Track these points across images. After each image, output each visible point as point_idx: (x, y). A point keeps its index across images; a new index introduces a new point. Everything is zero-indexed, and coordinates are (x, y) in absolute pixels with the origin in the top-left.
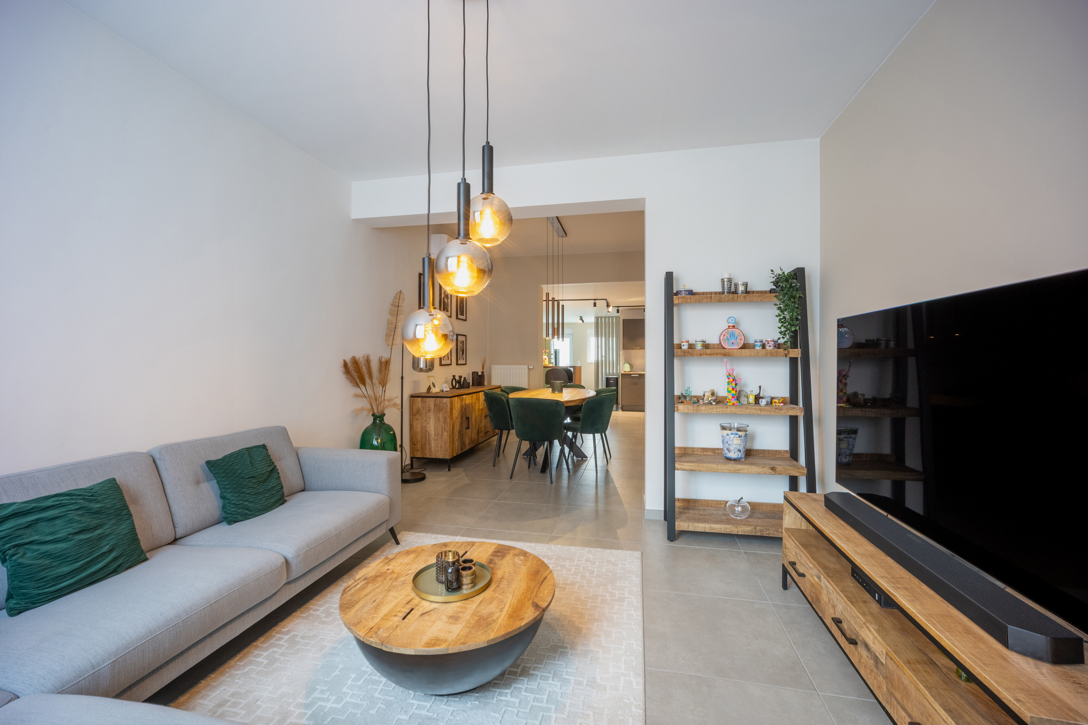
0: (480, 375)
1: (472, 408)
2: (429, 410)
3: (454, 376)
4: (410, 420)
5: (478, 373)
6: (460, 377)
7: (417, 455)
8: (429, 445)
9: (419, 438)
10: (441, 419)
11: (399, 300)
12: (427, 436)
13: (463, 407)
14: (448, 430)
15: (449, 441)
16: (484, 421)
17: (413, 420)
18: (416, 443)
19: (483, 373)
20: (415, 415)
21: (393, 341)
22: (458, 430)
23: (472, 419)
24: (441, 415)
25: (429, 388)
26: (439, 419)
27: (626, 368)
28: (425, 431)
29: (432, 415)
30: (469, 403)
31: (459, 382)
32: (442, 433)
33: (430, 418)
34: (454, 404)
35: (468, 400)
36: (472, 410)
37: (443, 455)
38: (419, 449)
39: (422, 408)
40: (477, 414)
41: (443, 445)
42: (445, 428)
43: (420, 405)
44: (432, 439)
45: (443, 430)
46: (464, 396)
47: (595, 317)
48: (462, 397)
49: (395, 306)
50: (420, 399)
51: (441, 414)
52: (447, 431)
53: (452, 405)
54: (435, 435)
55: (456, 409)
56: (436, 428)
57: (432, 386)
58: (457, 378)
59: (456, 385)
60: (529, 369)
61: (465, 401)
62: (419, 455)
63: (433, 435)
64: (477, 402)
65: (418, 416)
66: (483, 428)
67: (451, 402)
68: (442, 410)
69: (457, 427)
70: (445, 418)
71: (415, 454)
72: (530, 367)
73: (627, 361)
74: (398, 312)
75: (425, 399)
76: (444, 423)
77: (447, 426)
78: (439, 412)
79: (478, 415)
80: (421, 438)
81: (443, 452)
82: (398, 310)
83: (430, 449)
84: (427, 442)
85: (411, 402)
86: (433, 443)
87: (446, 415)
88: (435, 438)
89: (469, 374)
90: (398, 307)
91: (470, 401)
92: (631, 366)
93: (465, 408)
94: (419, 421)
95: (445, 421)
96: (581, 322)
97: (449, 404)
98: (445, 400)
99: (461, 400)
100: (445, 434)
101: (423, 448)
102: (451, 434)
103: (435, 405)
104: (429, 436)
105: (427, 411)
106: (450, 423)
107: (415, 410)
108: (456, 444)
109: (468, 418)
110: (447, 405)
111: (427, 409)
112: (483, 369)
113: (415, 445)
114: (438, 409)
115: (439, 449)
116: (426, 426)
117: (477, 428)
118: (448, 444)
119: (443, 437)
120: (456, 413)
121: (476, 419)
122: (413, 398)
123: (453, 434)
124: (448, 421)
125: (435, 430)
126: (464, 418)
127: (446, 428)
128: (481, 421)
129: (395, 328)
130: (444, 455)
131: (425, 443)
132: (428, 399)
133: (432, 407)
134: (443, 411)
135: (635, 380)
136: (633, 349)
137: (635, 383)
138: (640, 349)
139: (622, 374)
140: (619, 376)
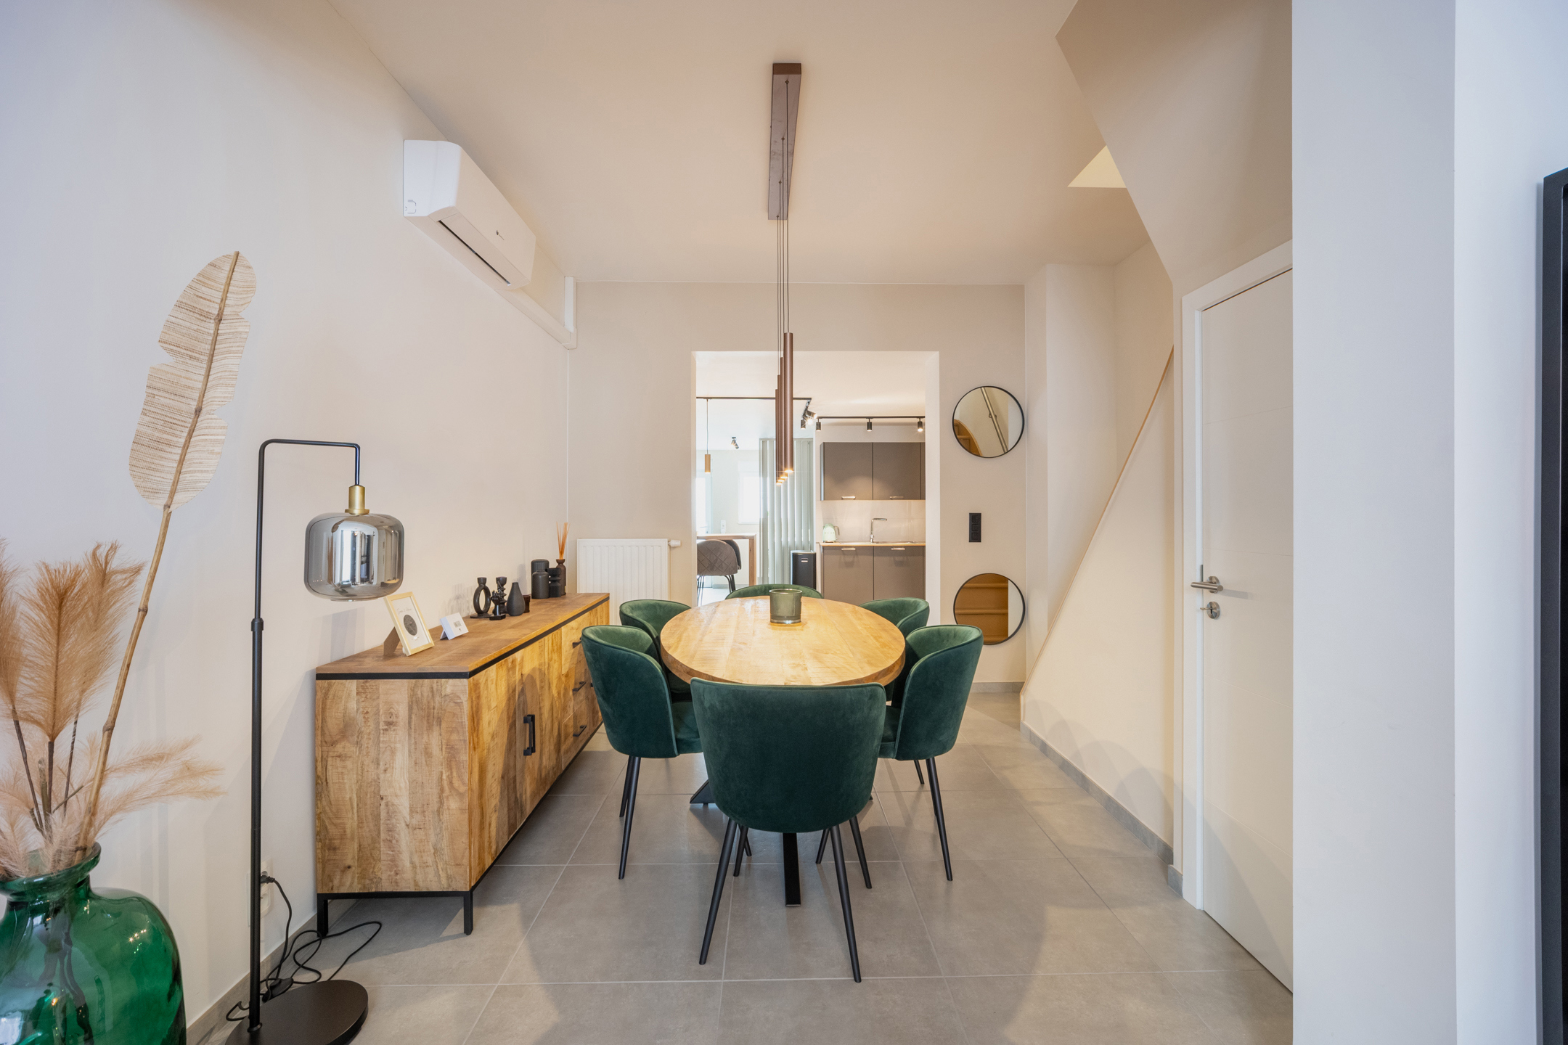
0: (553, 569)
1: (542, 681)
2: (389, 724)
3: (482, 581)
4: (315, 761)
5: (547, 563)
6: (501, 582)
7: (341, 884)
8: (391, 848)
9: (350, 822)
10: (436, 750)
11: (226, 292)
12: (383, 815)
13: (514, 691)
14: (463, 789)
15: (466, 829)
16: (571, 704)
17: (324, 760)
18: (337, 842)
19: (561, 562)
20: (333, 744)
21: (179, 472)
22: (498, 775)
23: (541, 719)
24: (435, 741)
25: (393, 639)
26: (428, 754)
27: (829, 536)
28: (373, 799)
29: (400, 740)
30: (534, 669)
31: (498, 599)
32: (441, 802)
33: (393, 752)
34: (484, 694)
35: (528, 660)
36: (542, 687)
37: (444, 881)
38: (349, 862)
39: (360, 718)
40: (555, 692)
41: (444, 844)
42: (451, 783)
43: (353, 705)
44: (401, 827)
45: (442, 790)
46: (518, 655)
47: (760, 439)
48: (510, 658)
49: (204, 315)
50: (352, 685)
51: (435, 733)
52: (461, 795)
53: (478, 697)
54: (412, 811)
55: (493, 705)
56: (415, 786)
57: (403, 633)
58: (493, 587)
59: (487, 605)
60: (670, 547)
61: (522, 667)
62: (349, 883)
63: (405, 811)
64: (555, 657)
65: (345, 747)
66: (571, 724)
67: (475, 689)
68: (440, 722)
69: (496, 767)
70: (451, 751)
71: (336, 882)
72: (673, 543)
73: (829, 521)
74: (215, 342)
75: (372, 682)
76: (450, 768)
77: (460, 777)
78: (430, 728)
79: (559, 693)
80: (360, 822)
81: (445, 870)
82: (216, 335)
83: (394, 861)
84: (383, 836)
85: (319, 695)
86: (405, 840)
87: (454, 737)
88: (414, 822)
89: (522, 568)
90: (219, 319)
91: (536, 664)
92: (838, 531)
93: (523, 691)
94: (349, 764)
95: (451, 759)
96: (733, 447)
97: (465, 699)
98: (450, 686)
99: (509, 670)
100: (453, 804)
101: (367, 857)
102: (476, 802)
103: (414, 703)
104: (389, 817)
105: (382, 726)
106: (471, 760)
107: (333, 725)
108: (494, 825)
109: (533, 717)
110: (459, 704)
111: (383, 718)
112: (561, 553)
113: (335, 849)
114: (427, 717)
115: (430, 860)
116: (377, 782)
117: (556, 733)
118: (465, 839)
119: (445, 817)
120: (493, 720)
121: (552, 708)
122: (325, 683)
123: (481, 796)
124: (464, 757)
125: (412, 793)
126: (519, 723)
127: (456, 783)
128: (564, 709)
129: (198, 411)
130: (449, 878)
131: (375, 840)
132: (383, 685)
133: (402, 710)
134: (444, 725)
135: (849, 559)
136: (842, 499)
137: (849, 565)
138: (854, 499)
139: (824, 547)
140: (817, 550)
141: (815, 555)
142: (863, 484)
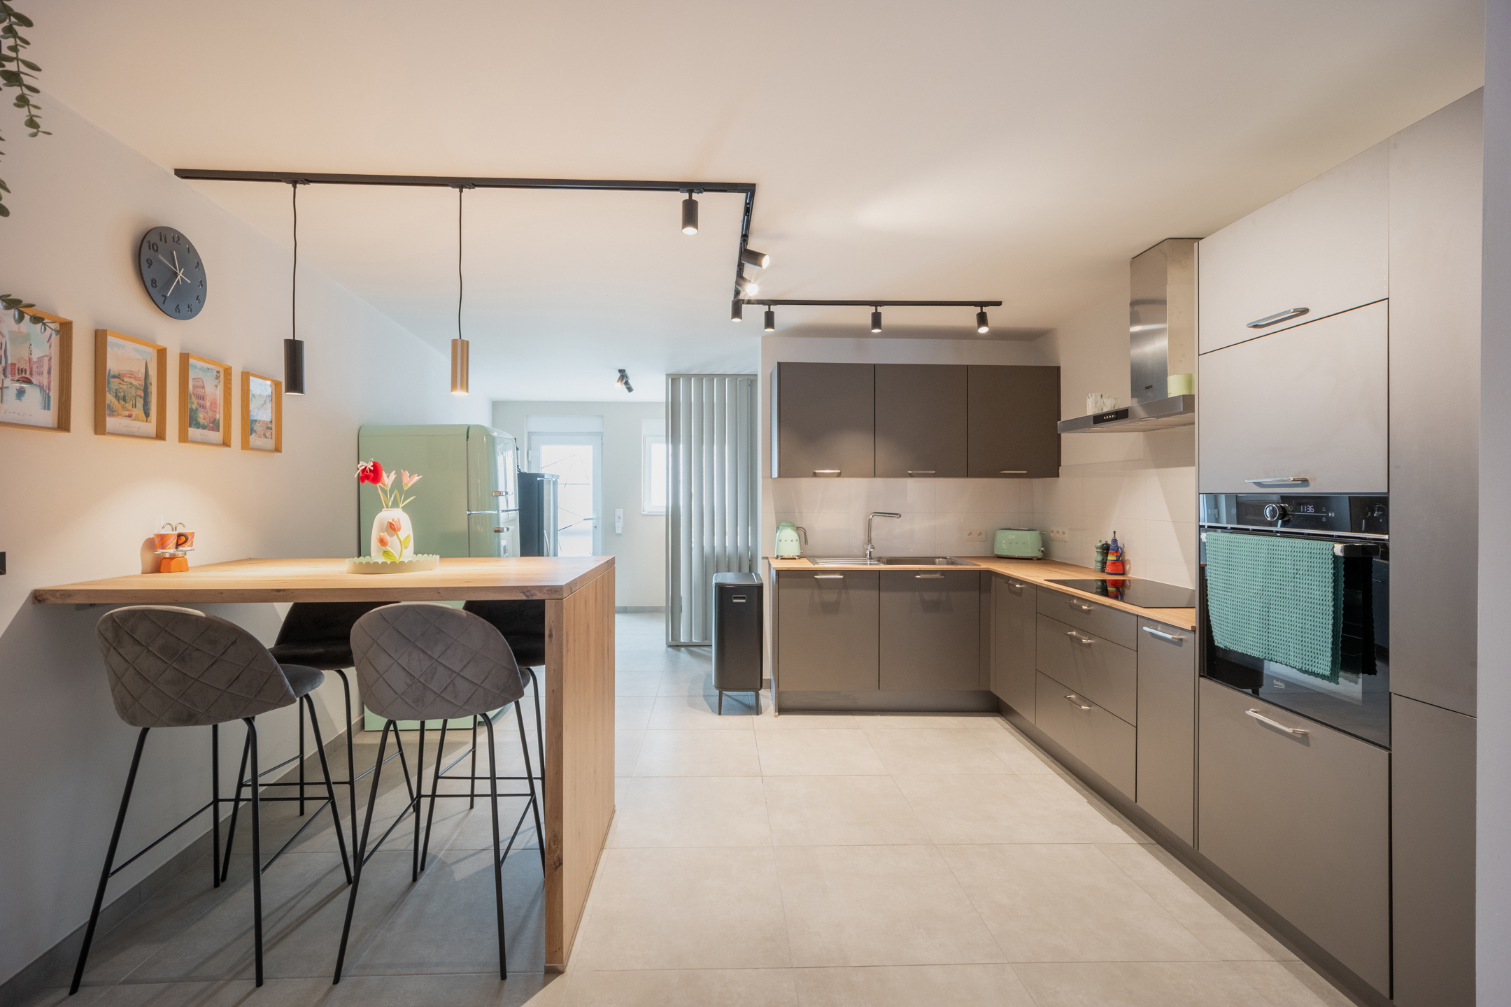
27: (788, 549)
47: (668, 375)
73: (787, 517)
92: (806, 540)
135: (831, 596)
136: (815, 475)
137: (830, 609)
138: (839, 475)
139: (779, 572)
140: (765, 575)
141: (760, 588)
142: (855, 445)
